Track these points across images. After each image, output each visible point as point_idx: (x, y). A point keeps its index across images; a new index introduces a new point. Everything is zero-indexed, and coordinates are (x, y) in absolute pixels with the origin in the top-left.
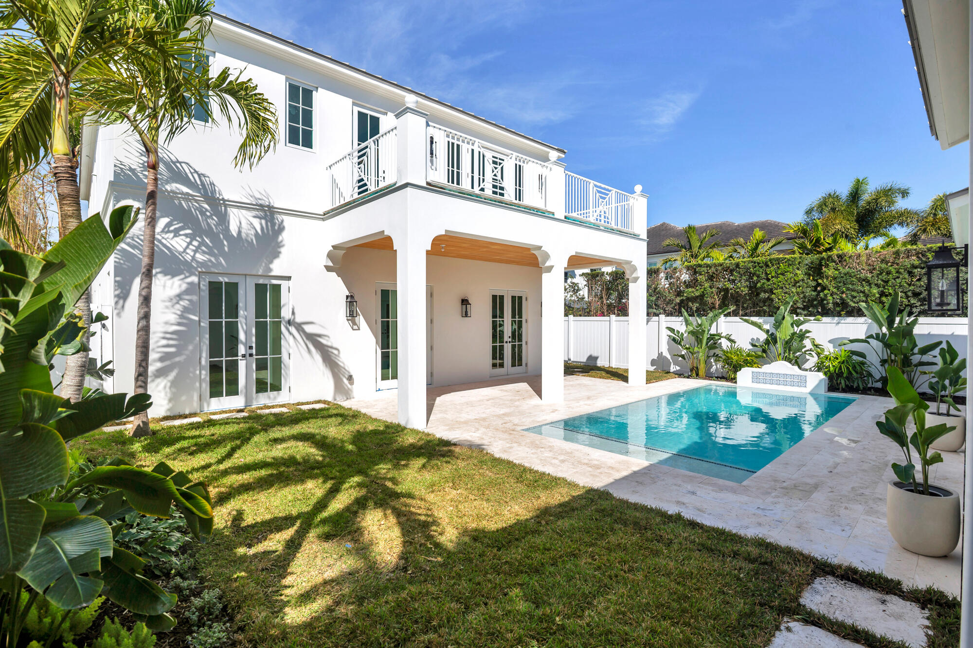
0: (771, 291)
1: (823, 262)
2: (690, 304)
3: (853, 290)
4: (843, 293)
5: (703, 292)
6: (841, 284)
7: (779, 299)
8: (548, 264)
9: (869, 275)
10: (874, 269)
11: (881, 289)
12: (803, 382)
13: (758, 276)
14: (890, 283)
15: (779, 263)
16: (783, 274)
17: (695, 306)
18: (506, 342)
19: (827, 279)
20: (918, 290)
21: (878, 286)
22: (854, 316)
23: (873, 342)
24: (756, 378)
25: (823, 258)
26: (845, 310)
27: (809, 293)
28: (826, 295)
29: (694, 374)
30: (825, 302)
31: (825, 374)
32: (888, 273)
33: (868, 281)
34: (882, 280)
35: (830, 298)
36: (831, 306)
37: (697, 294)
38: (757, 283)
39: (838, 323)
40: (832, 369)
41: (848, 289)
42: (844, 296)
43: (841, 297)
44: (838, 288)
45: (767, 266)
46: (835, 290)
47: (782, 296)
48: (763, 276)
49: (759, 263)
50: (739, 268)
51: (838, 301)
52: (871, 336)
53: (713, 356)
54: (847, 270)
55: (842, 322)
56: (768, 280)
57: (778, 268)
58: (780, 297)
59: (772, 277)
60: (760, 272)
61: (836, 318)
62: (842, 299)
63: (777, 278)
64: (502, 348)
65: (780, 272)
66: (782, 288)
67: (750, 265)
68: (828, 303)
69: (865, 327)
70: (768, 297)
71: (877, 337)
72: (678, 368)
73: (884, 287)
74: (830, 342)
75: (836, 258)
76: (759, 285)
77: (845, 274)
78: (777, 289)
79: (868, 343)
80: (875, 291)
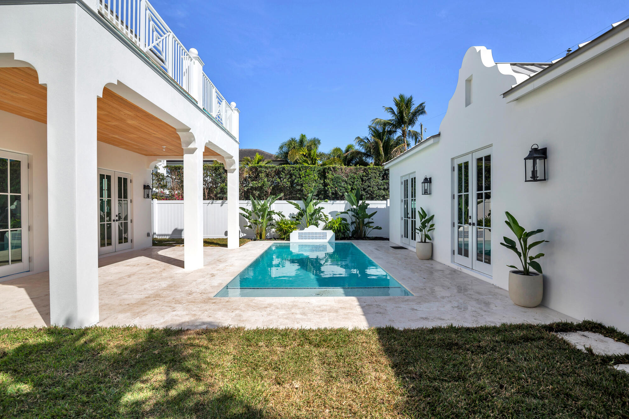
0: (302, 185)
1: (326, 171)
2: (254, 192)
3: (340, 186)
4: (336, 187)
5: (263, 184)
6: (335, 183)
7: (306, 190)
8: (191, 146)
9: (346, 179)
10: (348, 176)
11: (352, 186)
12: (324, 236)
13: (295, 176)
14: (355, 183)
15: (306, 169)
16: (308, 176)
17: (257, 193)
18: (114, 221)
19: (329, 180)
20: (365, 187)
21: (350, 185)
22: (339, 200)
23: (350, 213)
24: (301, 237)
25: (326, 168)
26: (336, 197)
27: (321, 187)
28: (328, 189)
29: (259, 238)
30: (328, 192)
31: (333, 230)
32: (354, 178)
33: (346, 182)
34: (352, 182)
35: (330, 190)
36: (330, 194)
37: (260, 185)
38: (295, 180)
39: (333, 204)
40: (336, 228)
41: (338, 185)
42: (337, 189)
43: (335, 190)
44: (334, 185)
45: (300, 170)
46: (332, 186)
47: (308, 188)
48: (298, 176)
49: (296, 168)
50: (285, 170)
51: (334, 191)
52: (349, 210)
53: (270, 225)
54: (337, 175)
55: (335, 203)
56: (301, 178)
57: (306, 172)
58: (307, 189)
59: (303, 177)
60: (297, 173)
61: (332, 201)
62: (335, 191)
63: (305, 177)
64: (109, 227)
65: (307, 174)
66: (308, 183)
67: (291, 169)
68: (329, 193)
69: (344, 205)
70: (300, 189)
71: (351, 210)
72: (245, 235)
73: (353, 185)
74: (329, 213)
75: (332, 169)
76: (296, 181)
77: (337, 178)
78: (305, 184)
79: (348, 213)
80: (350, 187)
